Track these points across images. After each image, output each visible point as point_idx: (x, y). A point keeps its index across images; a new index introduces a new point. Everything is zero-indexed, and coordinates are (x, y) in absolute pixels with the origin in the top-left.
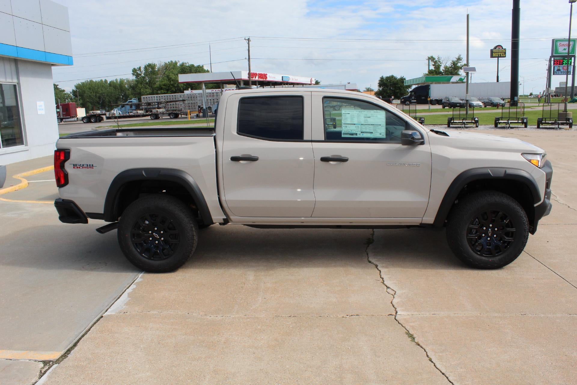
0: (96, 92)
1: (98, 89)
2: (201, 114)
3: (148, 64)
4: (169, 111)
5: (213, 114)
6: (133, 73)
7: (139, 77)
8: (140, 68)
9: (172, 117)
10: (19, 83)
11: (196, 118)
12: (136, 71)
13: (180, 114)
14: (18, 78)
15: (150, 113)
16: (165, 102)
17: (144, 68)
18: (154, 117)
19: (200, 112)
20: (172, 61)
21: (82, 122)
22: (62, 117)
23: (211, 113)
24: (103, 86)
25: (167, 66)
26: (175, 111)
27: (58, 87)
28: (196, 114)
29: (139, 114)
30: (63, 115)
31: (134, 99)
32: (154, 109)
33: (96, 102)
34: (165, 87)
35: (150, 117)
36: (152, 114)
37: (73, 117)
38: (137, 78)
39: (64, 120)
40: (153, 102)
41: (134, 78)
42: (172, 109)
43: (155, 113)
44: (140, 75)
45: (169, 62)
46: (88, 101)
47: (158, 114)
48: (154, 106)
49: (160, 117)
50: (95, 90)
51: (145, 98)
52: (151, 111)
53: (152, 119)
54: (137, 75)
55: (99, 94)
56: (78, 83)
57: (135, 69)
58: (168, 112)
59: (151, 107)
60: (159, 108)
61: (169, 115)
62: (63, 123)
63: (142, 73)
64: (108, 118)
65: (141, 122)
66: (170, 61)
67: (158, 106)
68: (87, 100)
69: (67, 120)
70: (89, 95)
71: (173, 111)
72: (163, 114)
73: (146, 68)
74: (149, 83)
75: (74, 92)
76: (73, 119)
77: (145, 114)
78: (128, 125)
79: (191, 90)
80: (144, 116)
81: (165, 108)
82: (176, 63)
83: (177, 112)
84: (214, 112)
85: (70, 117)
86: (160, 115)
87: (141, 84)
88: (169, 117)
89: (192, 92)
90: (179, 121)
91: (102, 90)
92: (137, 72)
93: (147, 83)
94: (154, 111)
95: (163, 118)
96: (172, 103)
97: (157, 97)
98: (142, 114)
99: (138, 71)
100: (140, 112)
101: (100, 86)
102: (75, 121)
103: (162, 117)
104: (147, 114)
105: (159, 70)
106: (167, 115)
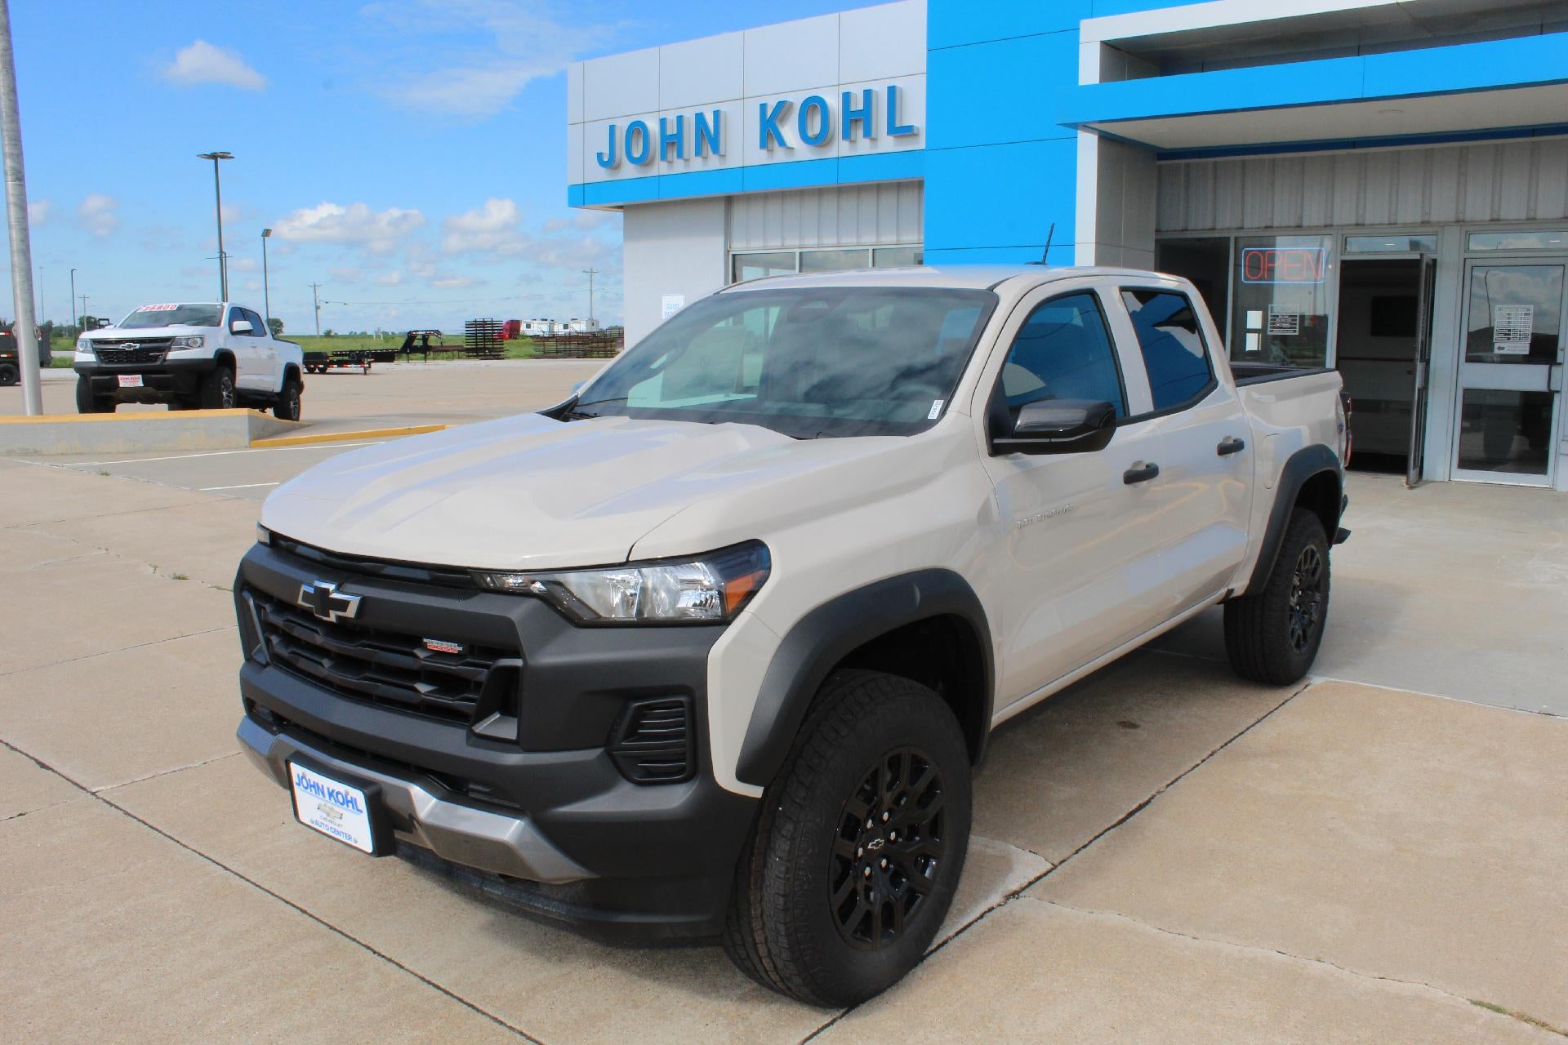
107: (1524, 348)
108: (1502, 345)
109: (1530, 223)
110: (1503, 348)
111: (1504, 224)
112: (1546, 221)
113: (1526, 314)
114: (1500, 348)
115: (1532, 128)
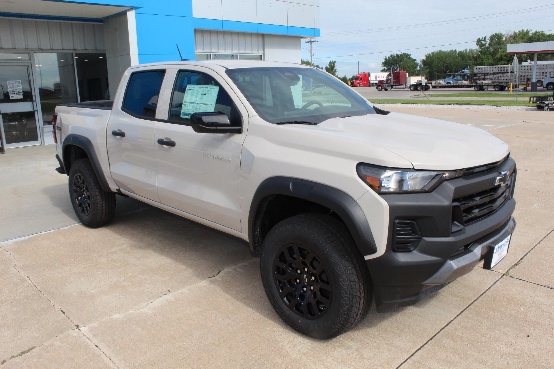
0: (443, 62)
1: (446, 59)
2: (529, 88)
3: (495, 34)
4: (495, 82)
5: (543, 88)
6: (477, 43)
7: (482, 47)
8: (485, 38)
9: (497, 89)
10: (264, 54)
11: (523, 91)
12: (481, 41)
13: (507, 87)
14: (264, 50)
15: (475, 84)
16: (492, 73)
17: (490, 38)
18: (478, 88)
19: (527, 85)
20: (523, 30)
21: (409, 89)
22: (392, 84)
23: (542, 87)
24: (450, 56)
25: (516, 36)
26: (502, 83)
27: (410, 56)
28: (523, 88)
29: (463, 85)
30: (394, 82)
31: (466, 70)
32: (479, 80)
33: (443, 71)
34: (506, 58)
35: (474, 88)
36: (477, 85)
37: (402, 85)
38: (481, 48)
39: (394, 87)
40: (480, 73)
41: (477, 48)
42: (499, 81)
43: (480, 84)
44: (484, 45)
45: (519, 31)
46: (436, 71)
47: (483, 86)
48: (480, 77)
49: (485, 89)
50: (443, 59)
51: (478, 68)
52: (476, 83)
53: (476, 90)
54: (481, 46)
55: (447, 63)
56: (428, 53)
57: (479, 39)
58: (493, 84)
59: (477, 78)
60: (484, 79)
61: (494, 87)
62: (393, 89)
63: (486, 43)
64: (434, 87)
65: (461, 92)
66: (521, 30)
67: (484, 77)
68: (435, 69)
69: (396, 87)
70: (437, 65)
71: (499, 83)
72: (488, 85)
73: (491, 38)
74: (492, 53)
75: (424, 62)
76: (402, 86)
77: (469, 85)
78: (445, 95)
79: (530, 61)
80: (468, 86)
81: (491, 80)
82: (527, 32)
83: (503, 84)
84: (545, 86)
85: (399, 84)
86: (484, 87)
87: (484, 54)
88: (494, 89)
89: (531, 63)
90: (501, 94)
91: (449, 60)
92: (482, 43)
93: (490, 54)
94: (479, 82)
95: (489, 89)
96: (500, 75)
97: (490, 68)
98: (466, 85)
99: (482, 41)
100: (465, 83)
101: (448, 56)
102: (403, 88)
103: (487, 89)
104: (472, 84)
105: (506, 40)
106: (492, 87)
107: (21, 96)
108: (13, 96)
109: (14, 50)
110: (13, 97)
111: (4, 50)
112: (19, 49)
113: (19, 84)
114: (12, 97)
115: (21, 14)
